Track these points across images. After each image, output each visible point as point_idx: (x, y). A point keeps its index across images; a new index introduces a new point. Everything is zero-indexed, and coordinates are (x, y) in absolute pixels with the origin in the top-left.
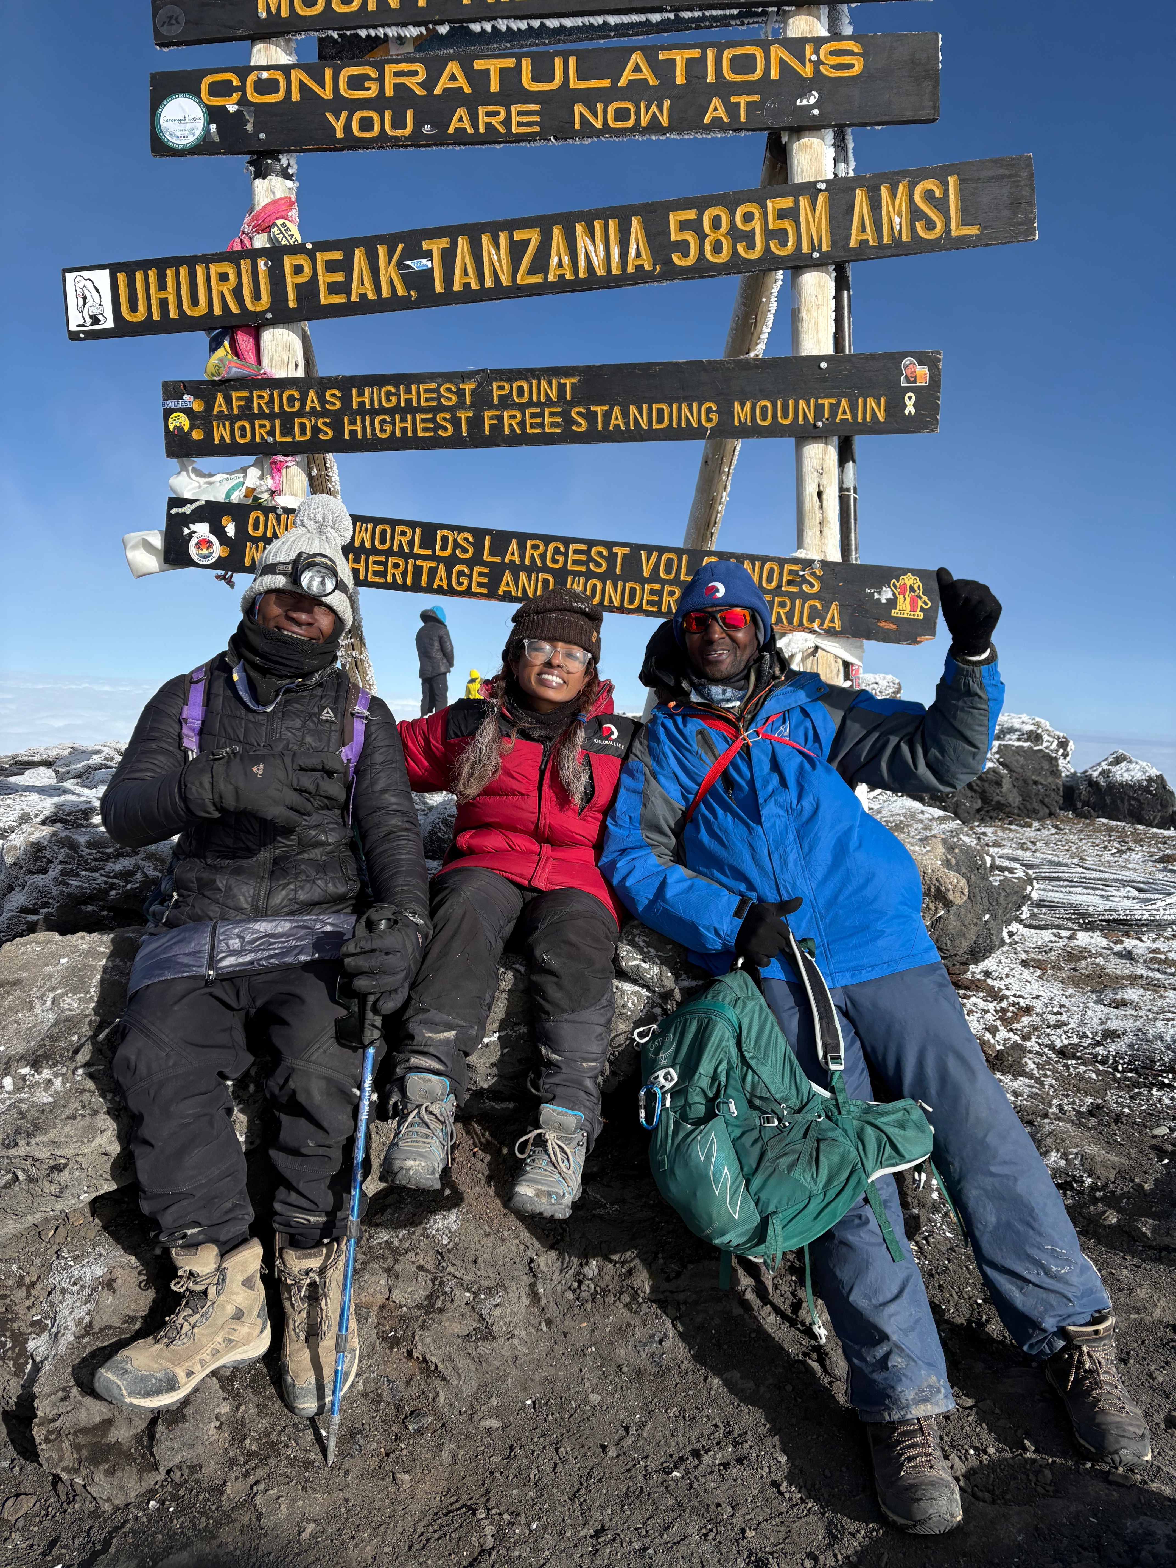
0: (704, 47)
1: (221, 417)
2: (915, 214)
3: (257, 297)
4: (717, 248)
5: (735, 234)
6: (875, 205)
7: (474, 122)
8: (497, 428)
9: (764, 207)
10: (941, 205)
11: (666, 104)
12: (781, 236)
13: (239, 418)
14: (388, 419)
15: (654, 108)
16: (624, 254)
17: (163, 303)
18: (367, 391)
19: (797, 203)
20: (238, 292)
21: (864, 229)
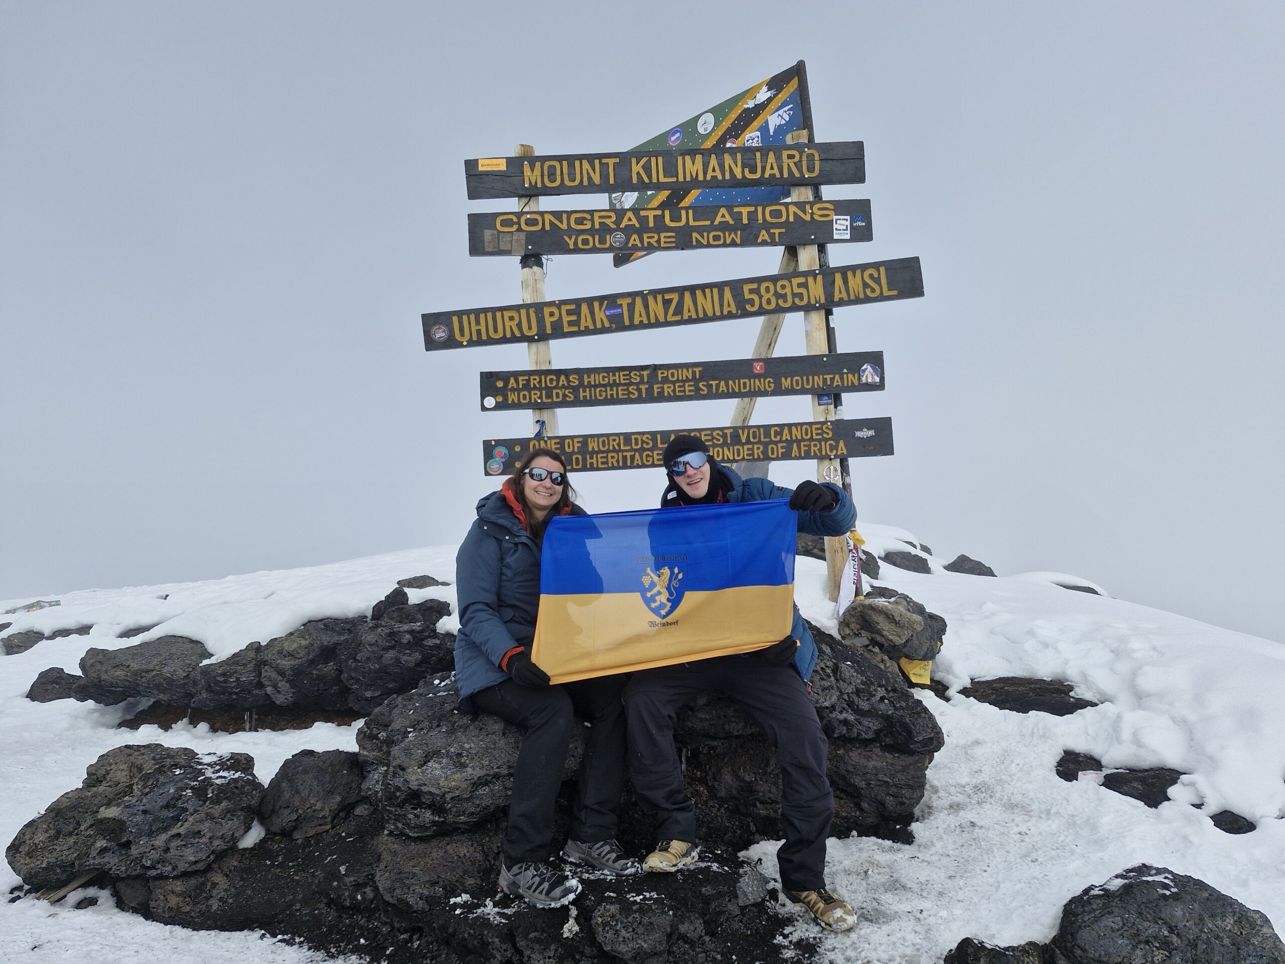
0: (756, 206)
1: (513, 390)
2: (866, 285)
3: (530, 328)
4: (769, 302)
5: (778, 296)
6: (845, 281)
7: (642, 241)
8: (661, 393)
9: (791, 282)
10: (877, 281)
11: (739, 233)
12: (800, 296)
13: (522, 390)
14: (604, 389)
15: (733, 235)
16: (721, 306)
17: (479, 332)
18: (592, 376)
19: (807, 280)
20: (519, 325)
21: (840, 292)
